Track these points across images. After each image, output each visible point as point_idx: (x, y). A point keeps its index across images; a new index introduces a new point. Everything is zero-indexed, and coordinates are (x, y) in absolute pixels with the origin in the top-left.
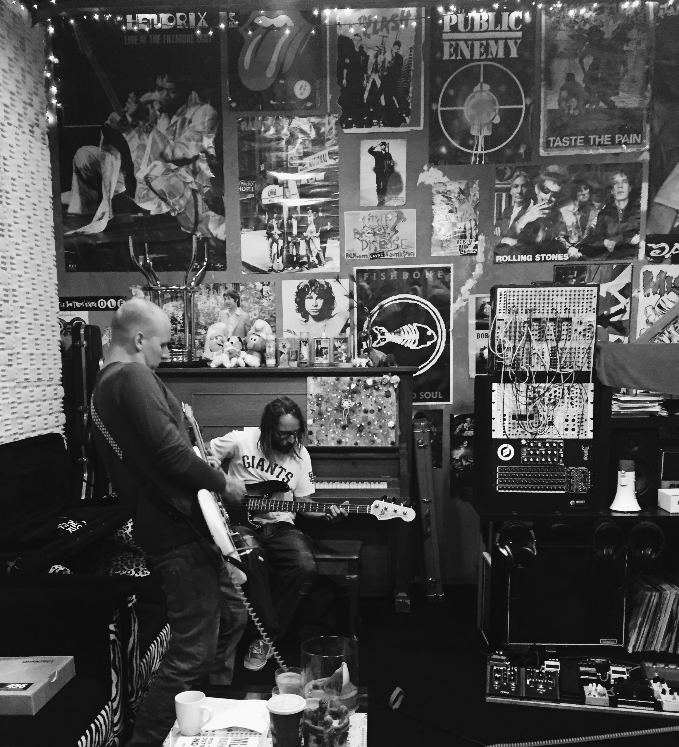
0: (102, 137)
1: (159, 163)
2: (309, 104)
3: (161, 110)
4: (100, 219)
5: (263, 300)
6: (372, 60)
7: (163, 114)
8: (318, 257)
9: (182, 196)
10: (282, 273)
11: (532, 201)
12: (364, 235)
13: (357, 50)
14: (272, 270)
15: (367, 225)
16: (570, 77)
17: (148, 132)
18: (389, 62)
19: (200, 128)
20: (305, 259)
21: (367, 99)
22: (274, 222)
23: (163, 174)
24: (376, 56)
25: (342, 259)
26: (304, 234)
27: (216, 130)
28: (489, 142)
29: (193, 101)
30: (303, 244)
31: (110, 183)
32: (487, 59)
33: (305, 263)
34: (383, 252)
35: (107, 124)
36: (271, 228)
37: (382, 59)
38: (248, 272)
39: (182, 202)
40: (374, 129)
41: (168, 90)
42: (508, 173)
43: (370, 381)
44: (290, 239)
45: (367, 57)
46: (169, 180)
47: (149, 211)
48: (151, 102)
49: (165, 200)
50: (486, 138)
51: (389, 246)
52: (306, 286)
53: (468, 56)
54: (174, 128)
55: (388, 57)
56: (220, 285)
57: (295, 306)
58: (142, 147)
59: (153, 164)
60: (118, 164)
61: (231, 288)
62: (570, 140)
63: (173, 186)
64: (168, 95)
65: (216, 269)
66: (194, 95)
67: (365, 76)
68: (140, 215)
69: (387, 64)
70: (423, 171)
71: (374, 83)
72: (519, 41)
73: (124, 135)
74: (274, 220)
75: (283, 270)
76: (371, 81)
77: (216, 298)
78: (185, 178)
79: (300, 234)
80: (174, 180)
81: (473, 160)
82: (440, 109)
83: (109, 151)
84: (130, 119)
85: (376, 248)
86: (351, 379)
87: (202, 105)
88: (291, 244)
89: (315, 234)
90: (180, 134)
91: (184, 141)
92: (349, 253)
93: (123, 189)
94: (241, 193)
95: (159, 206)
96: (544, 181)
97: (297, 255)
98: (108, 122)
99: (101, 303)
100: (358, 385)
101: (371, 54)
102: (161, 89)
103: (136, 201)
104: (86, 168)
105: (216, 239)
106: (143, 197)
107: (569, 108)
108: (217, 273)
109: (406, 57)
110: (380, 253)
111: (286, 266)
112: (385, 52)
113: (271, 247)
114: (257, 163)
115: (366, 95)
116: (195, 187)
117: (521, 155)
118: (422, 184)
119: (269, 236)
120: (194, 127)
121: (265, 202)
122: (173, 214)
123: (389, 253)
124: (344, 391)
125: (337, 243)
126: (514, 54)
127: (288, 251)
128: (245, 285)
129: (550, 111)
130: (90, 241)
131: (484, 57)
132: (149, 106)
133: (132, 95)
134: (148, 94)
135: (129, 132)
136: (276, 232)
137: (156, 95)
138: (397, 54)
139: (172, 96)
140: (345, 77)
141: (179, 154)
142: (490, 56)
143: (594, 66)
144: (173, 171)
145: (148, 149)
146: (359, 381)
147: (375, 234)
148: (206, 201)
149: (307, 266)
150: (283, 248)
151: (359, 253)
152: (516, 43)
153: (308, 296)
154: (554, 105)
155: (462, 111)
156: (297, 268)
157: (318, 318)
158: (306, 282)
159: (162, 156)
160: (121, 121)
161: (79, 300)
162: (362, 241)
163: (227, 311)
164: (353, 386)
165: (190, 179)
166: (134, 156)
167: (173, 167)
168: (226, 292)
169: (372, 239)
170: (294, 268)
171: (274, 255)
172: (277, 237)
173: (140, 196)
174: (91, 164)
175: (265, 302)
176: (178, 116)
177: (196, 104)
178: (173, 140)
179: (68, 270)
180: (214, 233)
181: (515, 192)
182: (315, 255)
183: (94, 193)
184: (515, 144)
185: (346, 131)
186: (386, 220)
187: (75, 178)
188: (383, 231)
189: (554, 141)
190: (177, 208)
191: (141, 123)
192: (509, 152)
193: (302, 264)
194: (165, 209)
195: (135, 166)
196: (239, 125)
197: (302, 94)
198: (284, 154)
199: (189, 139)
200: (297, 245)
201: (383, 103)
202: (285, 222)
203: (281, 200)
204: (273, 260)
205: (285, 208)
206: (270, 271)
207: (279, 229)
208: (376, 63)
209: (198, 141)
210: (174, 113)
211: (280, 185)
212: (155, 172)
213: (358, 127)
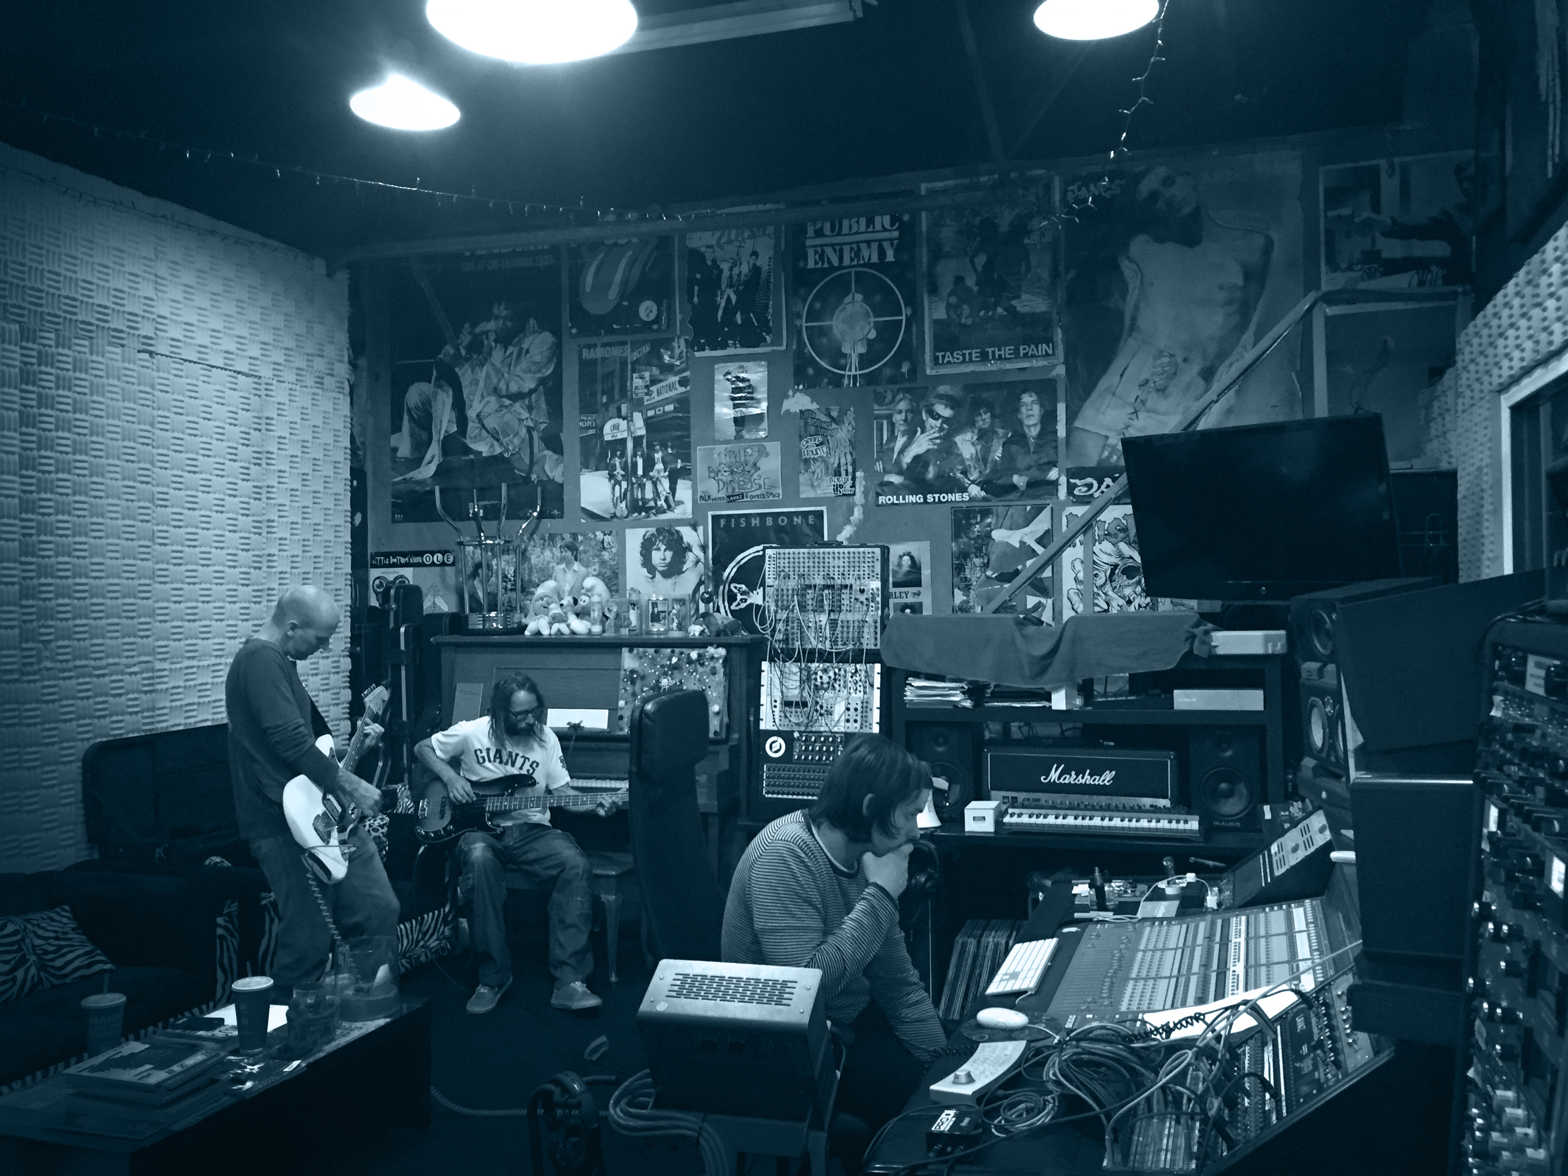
0: (435, 373)
1: (493, 399)
2: (655, 327)
3: (496, 341)
4: (430, 462)
5: (604, 553)
6: (726, 273)
8: (666, 500)
9: (516, 435)
11: (919, 429)
12: (719, 474)
13: (709, 263)
14: (614, 516)
15: (723, 461)
16: (959, 280)
17: (482, 365)
18: (746, 275)
19: (538, 358)
20: (652, 504)
21: (721, 318)
22: (617, 461)
23: (497, 411)
24: (731, 269)
25: (694, 501)
26: (651, 474)
27: (555, 360)
28: (864, 361)
29: (531, 329)
30: (649, 486)
31: (441, 422)
32: (858, 266)
33: (652, 508)
34: (742, 494)
35: (440, 359)
36: (614, 467)
37: (738, 272)
38: (590, 520)
39: (516, 441)
40: (730, 351)
41: (505, 318)
42: (889, 396)
43: (694, 655)
44: (634, 480)
45: (721, 271)
46: (503, 416)
47: (481, 453)
48: (486, 333)
49: (498, 440)
50: (861, 356)
51: (749, 486)
52: (653, 535)
53: (835, 262)
54: (510, 360)
55: (745, 269)
56: (556, 535)
57: (639, 559)
58: (475, 382)
59: (486, 400)
60: (449, 401)
61: (568, 538)
62: (964, 355)
63: (507, 423)
65: (552, 517)
66: (532, 322)
67: (719, 292)
68: (472, 457)
69: (742, 277)
70: (787, 397)
71: (728, 299)
72: (896, 242)
73: (457, 369)
74: (617, 459)
75: (627, 517)
76: (725, 297)
77: (551, 551)
78: (520, 414)
79: (646, 473)
80: (508, 417)
81: (846, 382)
82: (804, 325)
83: (441, 387)
84: (463, 352)
85: (734, 489)
86: (673, 652)
87: (540, 333)
88: (636, 486)
89: (662, 474)
90: (516, 366)
91: (521, 374)
92: (703, 495)
93: (455, 429)
94: (582, 428)
95: (492, 446)
96: (933, 405)
97: (643, 498)
98: (441, 356)
99: (427, 559)
100: (679, 659)
101: (725, 267)
103: (468, 441)
104: (417, 407)
105: (552, 481)
106: (475, 437)
107: (959, 316)
108: (553, 521)
109: (765, 268)
110: (738, 495)
112: (741, 264)
113: (614, 489)
114: (599, 394)
115: (720, 314)
116: (531, 425)
117: (903, 374)
118: (788, 411)
119: (611, 476)
120: (531, 357)
121: (608, 438)
122: (506, 455)
123: (749, 494)
124: (663, 666)
125: (689, 483)
126: (890, 257)
127: (632, 494)
128: (584, 535)
129: (936, 322)
130: (418, 488)
131: (855, 263)
132: (484, 336)
133: (467, 326)
134: (483, 324)
135: (461, 365)
136: (619, 472)
137: (491, 325)
138: (754, 265)
139: (509, 324)
140: (695, 294)
141: (514, 388)
142: (862, 262)
143: (989, 266)
144: (506, 407)
145: (482, 383)
146: (682, 653)
147: (732, 472)
148: (541, 439)
149: (654, 511)
151: (714, 494)
152: (892, 245)
153: (655, 547)
154: (941, 313)
155: (830, 327)
156: (643, 514)
157: (666, 575)
158: (653, 530)
159: (496, 391)
160: (454, 354)
161: (404, 554)
162: (718, 481)
163: (563, 566)
164: (674, 660)
165: (525, 415)
166: (466, 392)
167: (507, 402)
168: (563, 543)
169: (730, 478)
170: (640, 514)
171: (617, 499)
172: (620, 478)
173: (472, 436)
174: (423, 403)
175: (606, 555)
176: (514, 346)
177: (534, 332)
178: (508, 373)
179: (394, 521)
180: (551, 475)
181: (898, 418)
182: (663, 499)
183: (424, 435)
184: (896, 363)
185: (698, 354)
186: (745, 456)
187: (406, 418)
188: (742, 468)
189: (943, 357)
190: (511, 448)
191: (475, 356)
192: (888, 372)
193: (648, 510)
194: (498, 450)
195: (467, 403)
196: (580, 353)
197: (648, 316)
198: (629, 383)
199: (525, 372)
200: (642, 486)
201: (739, 321)
202: (629, 461)
203: (625, 435)
204: (615, 505)
205: (630, 445)
206: (612, 518)
207: (623, 470)
208: (731, 276)
209: (535, 373)
210: (510, 343)
211: (624, 419)
212: (488, 409)
213: (712, 348)
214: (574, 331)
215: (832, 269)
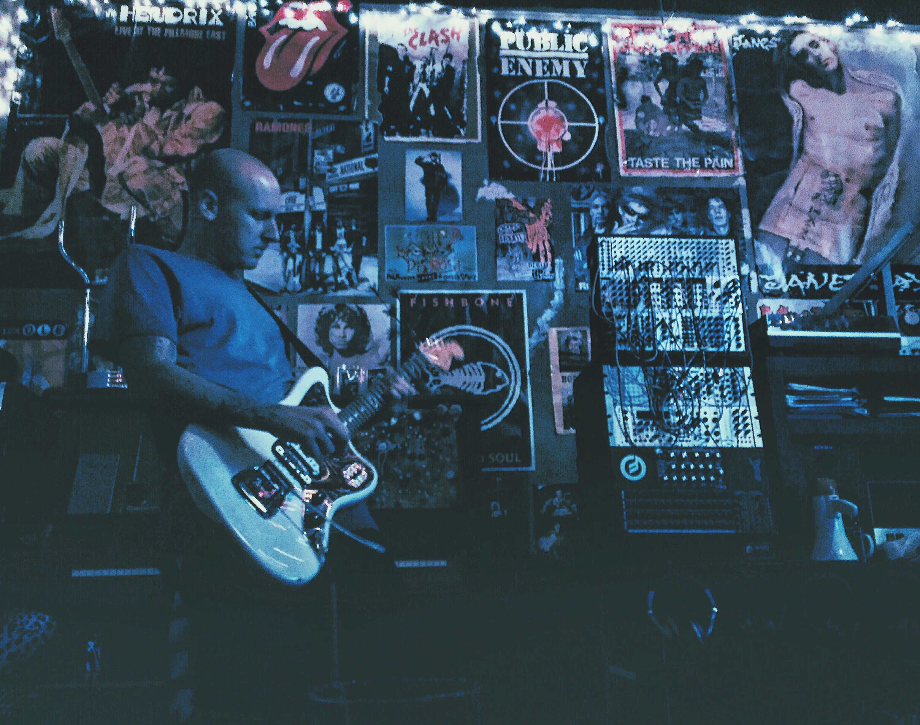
0: (67, 128)
1: (141, 159)
2: (342, 108)
3: (151, 103)
4: (47, 221)
6: (419, 69)
7: (153, 108)
8: (349, 276)
9: (168, 198)
11: (617, 224)
14: (285, 290)
18: (439, 74)
19: (200, 125)
20: (331, 279)
21: (414, 108)
22: (292, 234)
23: (145, 172)
24: (424, 66)
25: (381, 279)
26: (332, 249)
28: (559, 159)
29: (196, 96)
31: (69, 178)
32: (550, 77)
33: (331, 284)
34: (435, 274)
35: (77, 116)
36: (287, 241)
37: (431, 69)
39: (166, 205)
41: (164, 82)
42: (584, 192)
43: (418, 415)
44: (311, 254)
45: (414, 67)
46: (151, 178)
47: (118, 215)
48: (140, 94)
49: (143, 202)
50: (555, 154)
51: (442, 266)
52: (331, 312)
53: (529, 72)
54: (166, 123)
55: (438, 68)
57: (314, 336)
58: (120, 140)
59: (131, 160)
60: (83, 158)
62: (654, 163)
63: (157, 186)
64: (163, 88)
67: (411, 85)
69: (436, 75)
70: (483, 186)
71: (421, 92)
72: (585, 63)
73: (98, 127)
74: (291, 231)
75: (300, 292)
76: (418, 90)
78: (174, 178)
79: (326, 247)
80: (159, 180)
81: (542, 176)
82: (500, 122)
83: (75, 144)
84: (108, 110)
87: (206, 101)
88: (313, 260)
89: (345, 249)
90: (173, 129)
92: (391, 273)
93: (87, 186)
96: (628, 202)
97: (321, 273)
98: (78, 112)
99: (28, 330)
100: (400, 420)
101: (418, 64)
102: (154, 81)
103: (103, 202)
104: (38, 162)
106: (114, 197)
107: (648, 129)
109: (459, 69)
112: (434, 63)
113: (286, 262)
115: (412, 104)
116: (187, 189)
118: (483, 199)
119: (284, 249)
120: (193, 123)
122: (152, 219)
123: (443, 275)
124: (379, 429)
125: (375, 261)
126: (581, 73)
127: (308, 269)
129: (627, 133)
130: (27, 248)
131: (548, 74)
132: (137, 98)
133: (115, 85)
134: (136, 85)
136: (294, 245)
138: (448, 66)
140: (386, 84)
141: (169, 150)
142: (554, 74)
143: (671, 90)
144: (158, 169)
145: (128, 143)
149: (333, 287)
152: (582, 64)
153: (333, 324)
154: (630, 124)
155: (526, 126)
156: (320, 289)
157: (345, 353)
158: (331, 307)
159: (146, 152)
160: (96, 111)
164: (394, 421)
165: (180, 179)
167: (159, 164)
170: (316, 289)
171: (290, 272)
174: (46, 158)
176: (172, 110)
177: (198, 99)
178: (164, 136)
181: (595, 213)
182: (344, 275)
183: (44, 191)
186: (439, 237)
187: (21, 173)
188: (435, 249)
189: (635, 162)
190: (159, 212)
192: (583, 170)
193: (326, 286)
194: (142, 212)
195: (108, 160)
196: (253, 126)
198: (309, 158)
200: (322, 261)
201: (433, 112)
202: (306, 234)
203: (302, 208)
204: (287, 279)
205: (308, 219)
206: (282, 292)
207: (297, 242)
208: (424, 73)
209: (196, 139)
210: (169, 106)
211: (302, 192)
212: (134, 170)
213: (403, 135)
214: (247, 104)
215: (525, 77)
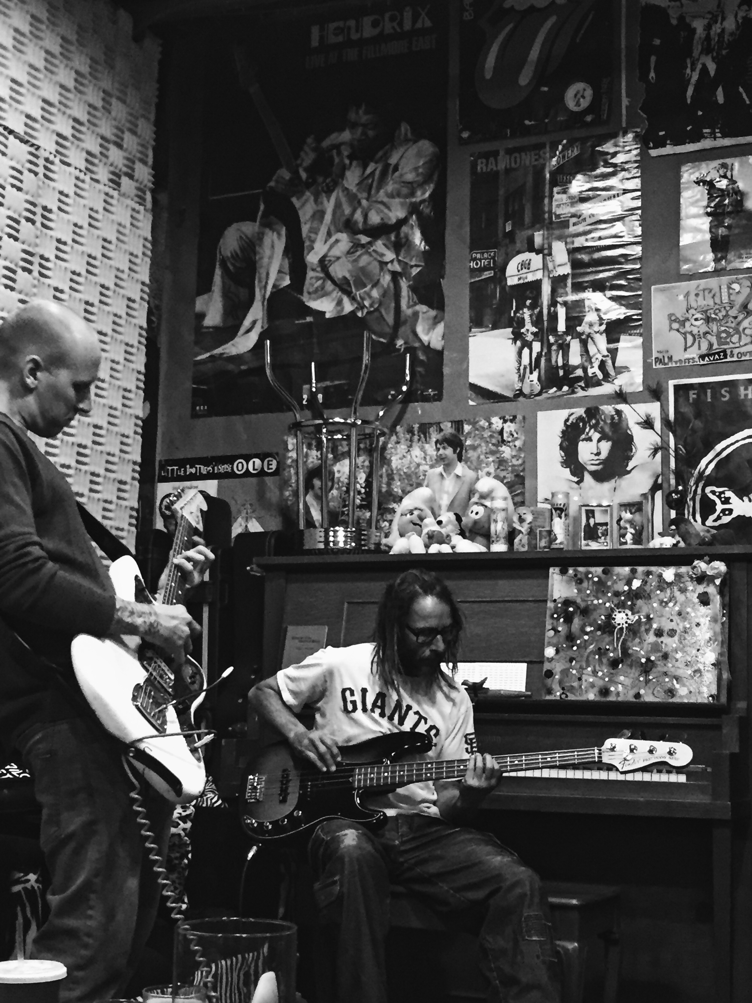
1: (344, 237)
3: (351, 157)
4: (249, 331)
5: (504, 448)
6: (700, 34)
7: (354, 163)
8: (602, 366)
9: (376, 284)
10: (538, 398)
12: (687, 324)
13: (674, 22)
15: (694, 305)
17: (329, 192)
18: (732, 34)
19: (410, 177)
20: (579, 372)
21: (692, 97)
22: (526, 314)
23: (349, 253)
24: (708, 27)
25: (647, 367)
26: (579, 329)
27: (435, 177)
29: (402, 137)
30: (575, 346)
31: (268, 274)
33: (579, 379)
34: (724, 351)
35: (271, 189)
36: (521, 323)
37: (719, 31)
38: (481, 401)
39: (375, 293)
40: (706, 144)
41: (364, 126)
43: (669, 574)
44: (552, 339)
45: (693, 31)
46: (356, 261)
47: (324, 313)
48: (337, 147)
49: (349, 293)
51: (735, 339)
52: (580, 418)
54: (370, 181)
55: (730, 25)
56: (431, 425)
57: (558, 455)
58: (319, 215)
59: (333, 239)
60: (280, 245)
61: (448, 429)
63: (363, 270)
64: (364, 133)
65: (426, 399)
66: (404, 128)
67: (688, 61)
68: (309, 319)
69: (726, 37)
71: (704, 70)
73: (294, 200)
74: (525, 310)
75: (539, 394)
76: (699, 66)
77: (422, 449)
78: (382, 255)
79: (571, 328)
80: (365, 260)
83: (270, 226)
85: (711, 345)
86: (634, 572)
87: (415, 142)
88: (554, 347)
89: (596, 328)
90: (378, 189)
91: (386, 200)
92: (660, 356)
93: (287, 282)
94: (472, 270)
95: (340, 303)
97: (566, 366)
98: (272, 184)
99: (239, 466)
100: (645, 582)
101: (699, 25)
102: (353, 126)
103: (305, 298)
104: (234, 256)
105: (427, 348)
106: (316, 291)
108: (427, 405)
110: (718, 353)
111: (545, 386)
112: (723, 19)
113: (520, 355)
114: (501, 221)
115: (690, 92)
116: (397, 268)
119: (517, 336)
120: (401, 176)
121: (512, 281)
122: (359, 314)
123: (736, 351)
124: (617, 594)
127: (549, 360)
128: (474, 423)
130: (231, 367)
132: (335, 152)
133: (309, 140)
134: (334, 136)
135: (300, 194)
136: (529, 328)
137: (346, 136)
138: (745, 18)
141: (375, 219)
144: (363, 246)
145: (328, 217)
146: (648, 573)
147: (708, 320)
148: (413, 289)
149: (582, 384)
150: (539, 355)
151: (679, 355)
153: (583, 436)
156: (565, 388)
157: (600, 477)
158: (580, 411)
159: (348, 225)
160: (291, 180)
161: (206, 461)
162: (685, 334)
163: (440, 469)
164: (636, 584)
165: (390, 256)
166: (305, 229)
167: (364, 239)
168: (439, 436)
169: (704, 329)
170: (560, 389)
171: (525, 368)
172: (530, 337)
173: (311, 290)
174: (243, 250)
175: (507, 452)
176: (376, 163)
177: (406, 141)
178: (367, 199)
179: (195, 415)
180: (425, 338)
182: (596, 364)
183: (243, 292)
185: (654, 153)
186: (730, 295)
187: (218, 272)
188: (724, 313)
190: (367, 303)
191: (320, 179)
193: (572, 383)
194: (348, 307)
195: (307, 243)
196: (474, 166)
197: (578, 104)
198: (546, 201)
199: (391, 196)
200: (565, 348)
201: (721, 99)
202: (545, 311)
203: (539, 275)
204: (522, 379)
205: (546, 289)
206: (516, 396)
207: (534, 324)
208: (708, 38)
209: (406, 196)
210: (372, 159)
211: (538, 252)
212: (336, 252)
213: (676, 143)
214: (465, 135)
